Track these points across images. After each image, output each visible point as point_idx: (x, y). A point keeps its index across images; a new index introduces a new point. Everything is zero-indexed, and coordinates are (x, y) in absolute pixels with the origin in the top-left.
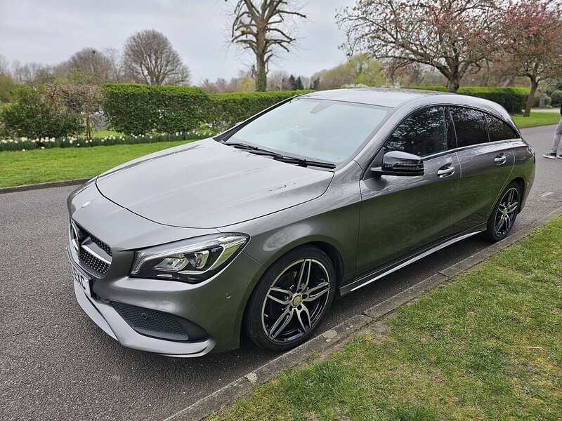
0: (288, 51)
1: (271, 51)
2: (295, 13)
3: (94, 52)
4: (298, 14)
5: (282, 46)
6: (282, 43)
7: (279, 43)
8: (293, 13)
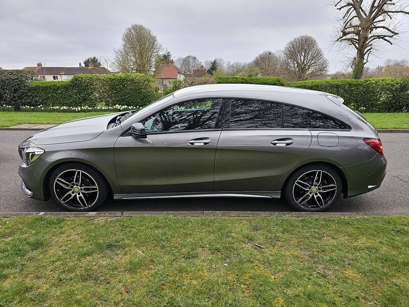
0: (391, 44)
1: (371, 45)
2: (400, 12)
3: (270, 53)
4: (402, 12)
5: (386, 40)
6: (386, 38)
7: (382, 38)
8: (398, 12)
